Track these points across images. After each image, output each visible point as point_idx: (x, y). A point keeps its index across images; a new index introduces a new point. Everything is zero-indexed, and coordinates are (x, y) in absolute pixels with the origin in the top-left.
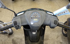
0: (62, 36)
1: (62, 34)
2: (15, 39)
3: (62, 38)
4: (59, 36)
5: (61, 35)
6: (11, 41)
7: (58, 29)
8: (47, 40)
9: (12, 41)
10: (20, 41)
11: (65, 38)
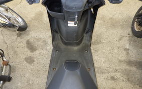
0: (129, 37)
1: (131, 33)
2: (32, 40)
3: (130, 41)
4: (124, 37)
5: (129, 34)
6: (25, 44)
7: (124, 23)
8: (98, 43)
9: (27, 43)
10: (42, 44)
11: (136, 41)
